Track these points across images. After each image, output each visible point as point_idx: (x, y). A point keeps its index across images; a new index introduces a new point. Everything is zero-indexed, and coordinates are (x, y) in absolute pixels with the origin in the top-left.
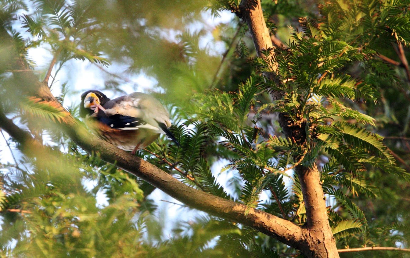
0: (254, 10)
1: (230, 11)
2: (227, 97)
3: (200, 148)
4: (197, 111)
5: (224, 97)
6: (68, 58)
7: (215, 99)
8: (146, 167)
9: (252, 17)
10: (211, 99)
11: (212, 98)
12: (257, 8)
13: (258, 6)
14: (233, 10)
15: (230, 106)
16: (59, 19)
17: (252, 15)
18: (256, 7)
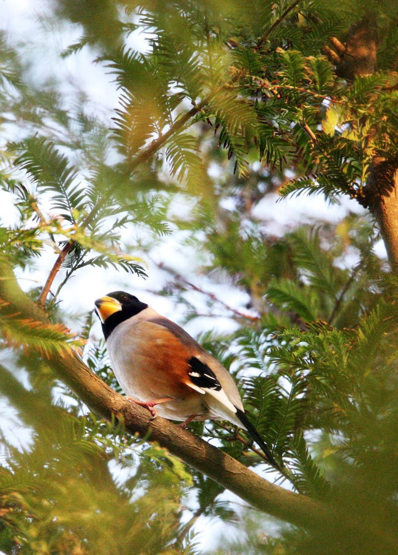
0: (388, 196)
1: (348, 196)
2: (339, 337)
3: (295, 418)
4: (288, 358)
5: (334, 337)
6: (80, 263)
7: (318, 339)
8: (200, 448)
9: (384, 206)
10: (312, 340)
11: (314, 337)
12: (393, 192)
13: (394, 189)
14: (354, 195)
15: (343, 352)
16: (68, 200)
17: (384, 204)
18: (391, 191)
